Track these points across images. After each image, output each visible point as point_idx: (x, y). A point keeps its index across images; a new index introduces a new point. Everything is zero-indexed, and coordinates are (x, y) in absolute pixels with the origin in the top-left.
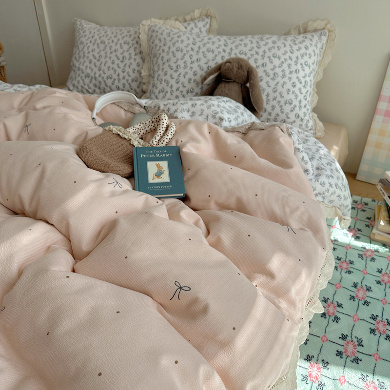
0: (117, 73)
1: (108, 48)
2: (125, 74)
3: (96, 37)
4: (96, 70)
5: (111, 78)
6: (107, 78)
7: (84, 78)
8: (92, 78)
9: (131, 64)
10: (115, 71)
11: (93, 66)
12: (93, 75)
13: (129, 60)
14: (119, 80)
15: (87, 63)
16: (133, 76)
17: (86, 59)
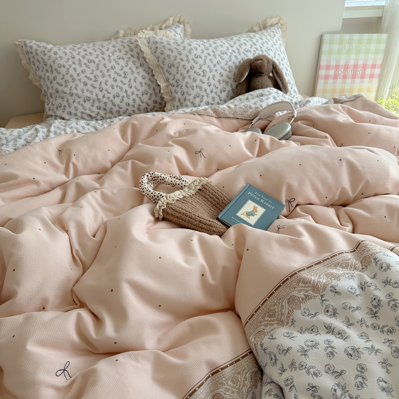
0: (124, 90)
1: (101, 66)
2: (133, 89)
3: (77, 57)
4: (97, 91)
5: (118, 96)
6: (114, 97)
7: (82, 102)
8: (94, 101)
9: (135, 78)
10: (121, 88)
11: (91, 88)
12: (96, 97)
13: (132, 74)
14: (128, 97)
15: (81, 86)
16: (142, 89)
17: (77, 82)
